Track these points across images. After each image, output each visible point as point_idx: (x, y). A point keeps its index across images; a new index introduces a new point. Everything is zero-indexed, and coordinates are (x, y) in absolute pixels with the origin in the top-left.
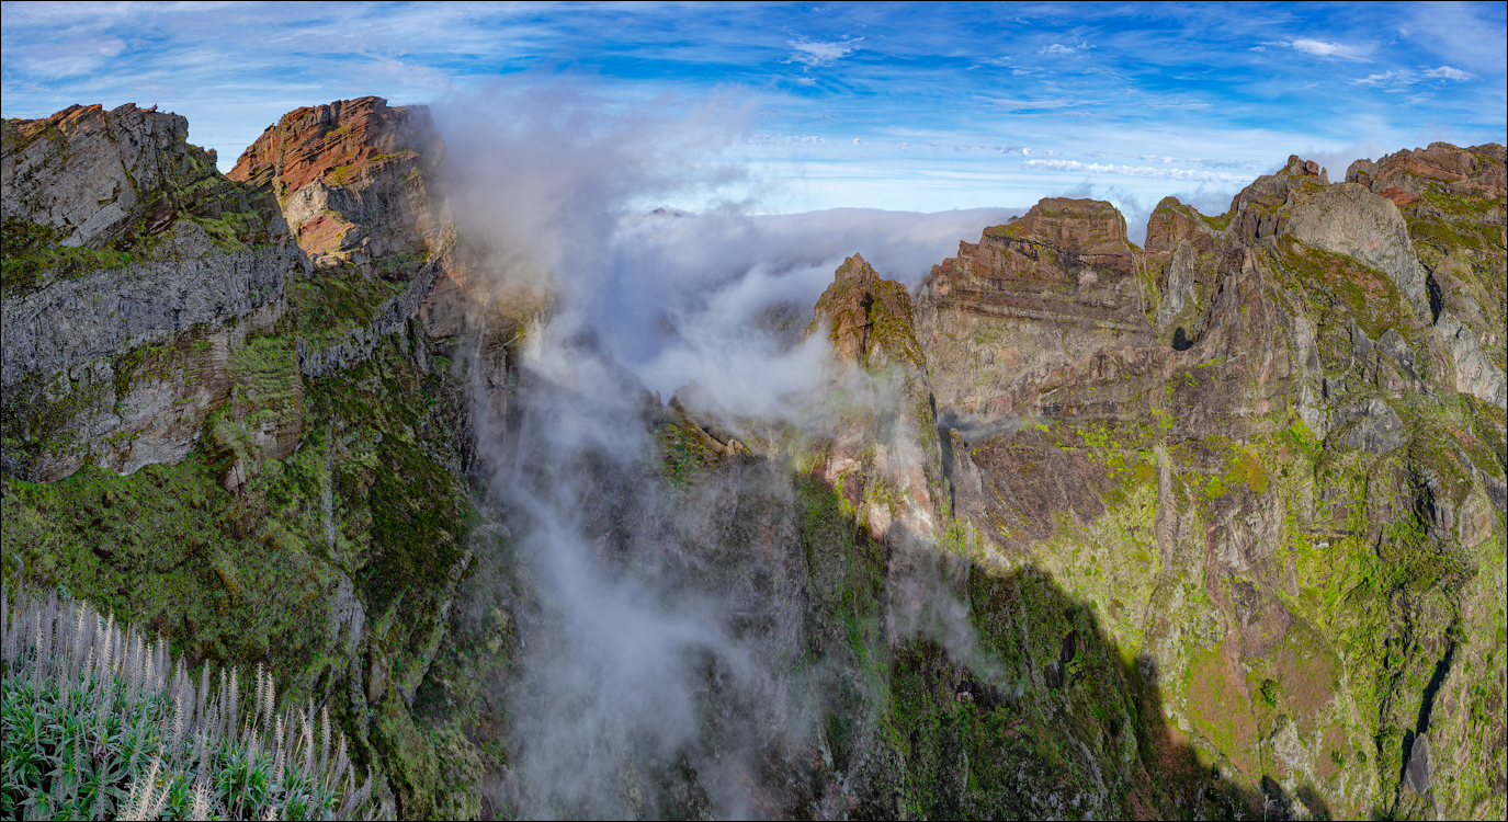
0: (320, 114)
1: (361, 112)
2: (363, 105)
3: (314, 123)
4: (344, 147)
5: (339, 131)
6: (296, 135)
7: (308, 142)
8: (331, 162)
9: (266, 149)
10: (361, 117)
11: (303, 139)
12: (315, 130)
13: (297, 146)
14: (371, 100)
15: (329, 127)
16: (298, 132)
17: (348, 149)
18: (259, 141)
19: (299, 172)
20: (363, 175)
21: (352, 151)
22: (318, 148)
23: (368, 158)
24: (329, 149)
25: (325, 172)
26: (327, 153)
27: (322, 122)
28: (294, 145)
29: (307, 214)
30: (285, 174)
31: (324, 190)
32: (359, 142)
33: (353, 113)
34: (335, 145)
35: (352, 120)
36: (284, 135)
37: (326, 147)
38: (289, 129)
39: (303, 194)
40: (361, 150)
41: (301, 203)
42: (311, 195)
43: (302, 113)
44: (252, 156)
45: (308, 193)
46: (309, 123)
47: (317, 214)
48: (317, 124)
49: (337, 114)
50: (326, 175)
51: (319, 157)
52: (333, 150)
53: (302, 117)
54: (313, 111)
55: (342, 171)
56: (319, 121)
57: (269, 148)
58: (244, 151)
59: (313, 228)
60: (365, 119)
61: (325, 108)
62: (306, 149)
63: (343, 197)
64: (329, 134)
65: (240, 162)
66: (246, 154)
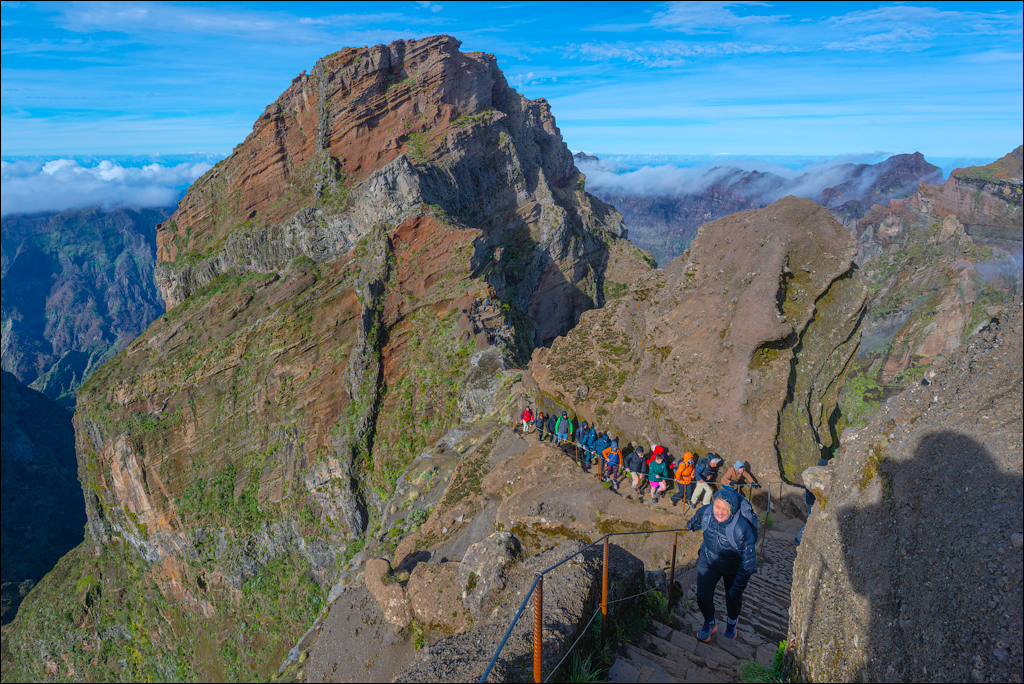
0: (377, 57)
1: (434, 56)
2: (435, 47)
3: (370, 70)
4: (416, 106)
5: (406, 83)
6: (344, 88)
7: (363, 100)
8: (401, 127)
9: (297, 108)
10: (435, 64)
11: (355, 94)
12: (372, 81)
13: (347, 103)
14: (446, 40)
15: (390, 77)
16: (347, 83)
17: (421, 108)
18: (287, 97)
19: (355, 142)
20: (450, 145)
21: (427, 111)
22: (379, 107)
23: (451, 120)
24: (395, 108)
25: (397, 141)
26: (391, 114)
27: (380, 70)
28: (343, 104)
29: (392, 211)
30: (334, 146)
31: (412, 174)
32: (435, 99)
33: (424, 58)
34: (402, 103)
35: (422, 68)
36: (324, 88)
37: (389, 106)
38: (332, 78)
39: (382, 180)
40: (439, 110)
41: (380, 195)
42: (395, 181)
43: (351, 56)
44: (277, 120)
45: (390, 179)
46: (362, 71)
47: (409, 213)
48: (374, 72)
49: (401, 58)
50: (399, 147)
51: (381, 121)
52: (401, 110)
53: (350, 62)
54: (366, 54)
55: (422, 138)
56: (377, 68)
57: (303, 107)
58: (262, 111)
59: (410, 235)
60: (440, 66)
61: (384, 50)
62: (361, 109)
63: (435, 180)
64: (393, 87)
65: (258, 128)
66: (267, 116)
